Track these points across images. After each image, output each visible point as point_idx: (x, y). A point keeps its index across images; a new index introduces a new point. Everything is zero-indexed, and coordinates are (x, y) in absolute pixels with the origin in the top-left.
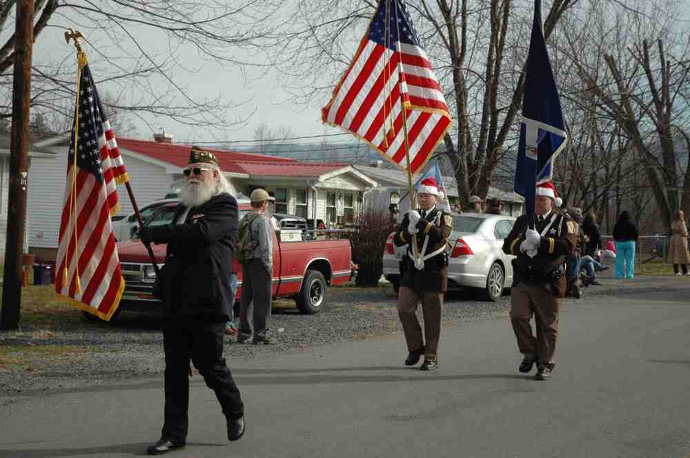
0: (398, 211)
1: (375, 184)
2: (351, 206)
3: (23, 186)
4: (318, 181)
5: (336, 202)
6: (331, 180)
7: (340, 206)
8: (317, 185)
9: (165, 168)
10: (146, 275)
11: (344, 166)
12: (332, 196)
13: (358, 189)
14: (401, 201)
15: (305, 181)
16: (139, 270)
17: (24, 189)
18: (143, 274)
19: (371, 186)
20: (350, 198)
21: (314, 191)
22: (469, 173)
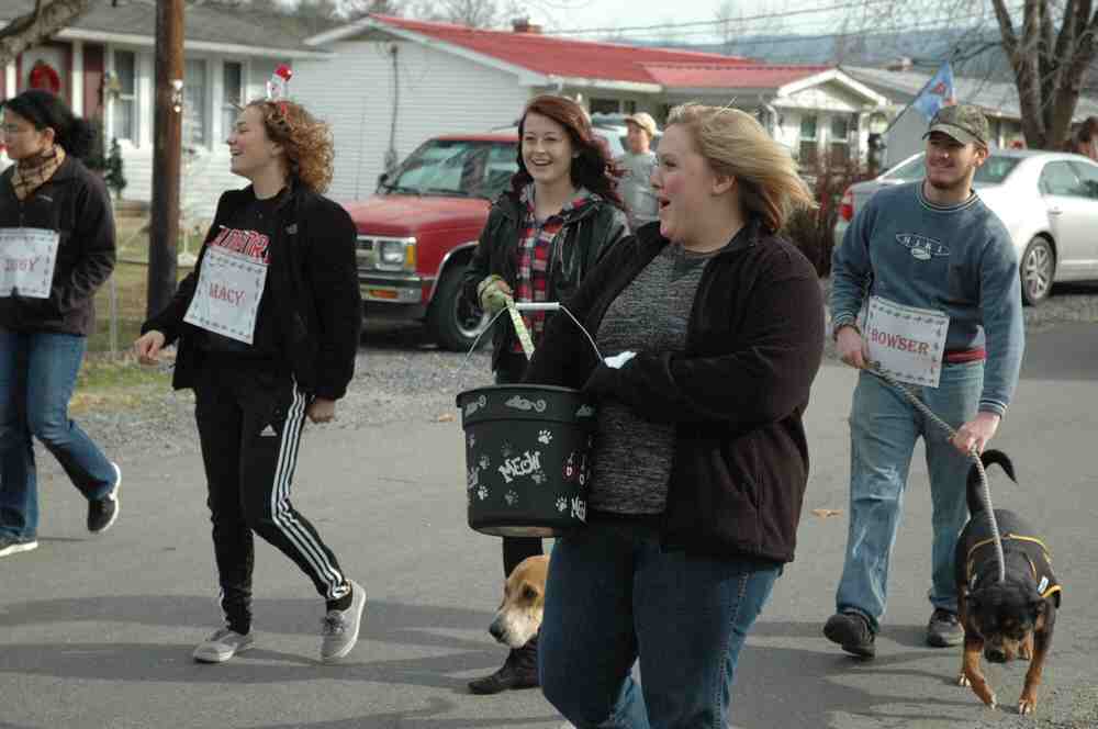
0: (883, 146)
1: (882, 100)
2: (844, 136)
3: (176, 104)
4: (776, 96)
5: (817, 133)
6: (802, 93)
7: (824, 136)
8: (778, 102)
9: (517, 76)
10: (382, 258)
11: (823, 69)
12: (809, 120)
13: (851, 109)
14: (890, 126)
15: (755, 96)
16: (371, 248)
17: (177, 109)
18: (377, 255)
19: (874, 103)
20: (844, 124)
21: (770, 113)
22: (1042, 76)
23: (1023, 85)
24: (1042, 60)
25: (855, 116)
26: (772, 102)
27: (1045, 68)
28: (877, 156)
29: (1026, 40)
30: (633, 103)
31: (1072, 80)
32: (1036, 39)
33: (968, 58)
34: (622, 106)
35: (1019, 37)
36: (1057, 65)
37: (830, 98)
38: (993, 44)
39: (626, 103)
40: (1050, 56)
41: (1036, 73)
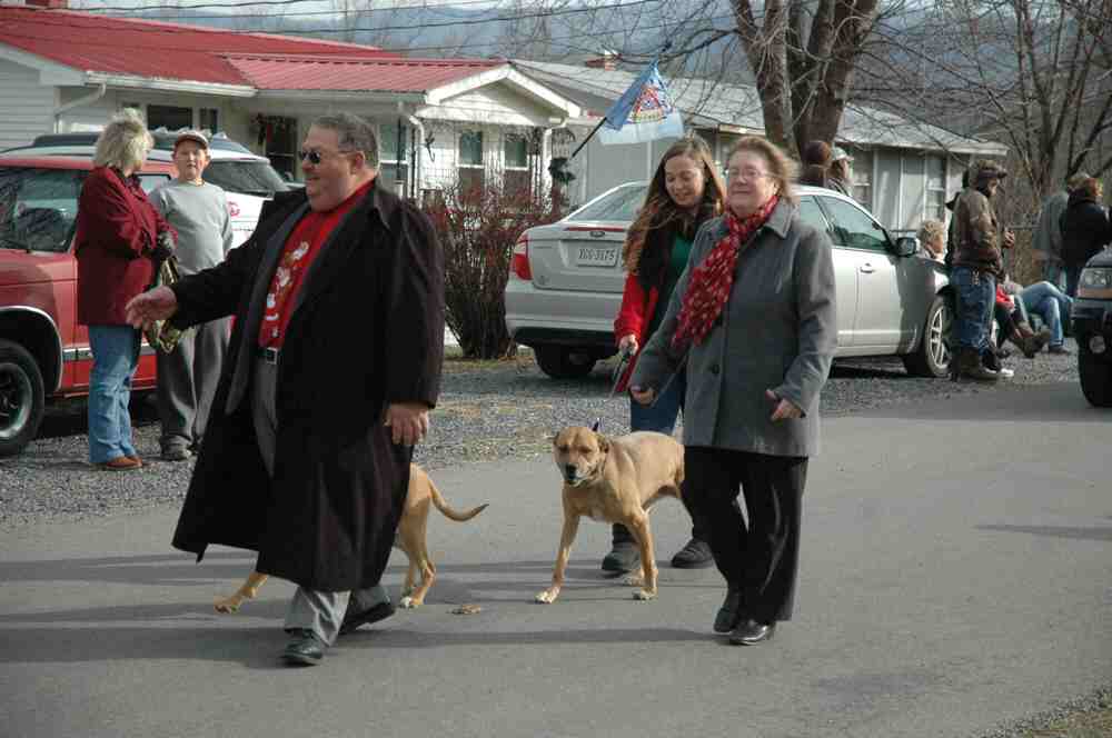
0: (570, 176)
1: (574, 111)
2: (523, 163)
4: (424, 105)
5: (484, 157)
6: (458, 100)
7: (496, 161)
8: (424, 113)
9: (36, 72)
12: (472, 139)
13: (531, 124)
15: (394, 104)
19: (563, 114)
20: (522, 145)
21: (414, 129)
22: (793, 79)
23: (768, 91)
24: (791, 55)
25: (537, 133)
26: (417, 114)
27: (795, 66)
28: (564, 189)
29: (768, 27)
30: (214, 112)
31: (833, 86)
32: (783, 26)
33: (691, 52)
34: (196, 117)
35: (759, 23)
36: (811, 63)
37: (498, 107)
38: (725, 33)
39: (203, 112)
40: (803, 49)
41: (784, 74)
